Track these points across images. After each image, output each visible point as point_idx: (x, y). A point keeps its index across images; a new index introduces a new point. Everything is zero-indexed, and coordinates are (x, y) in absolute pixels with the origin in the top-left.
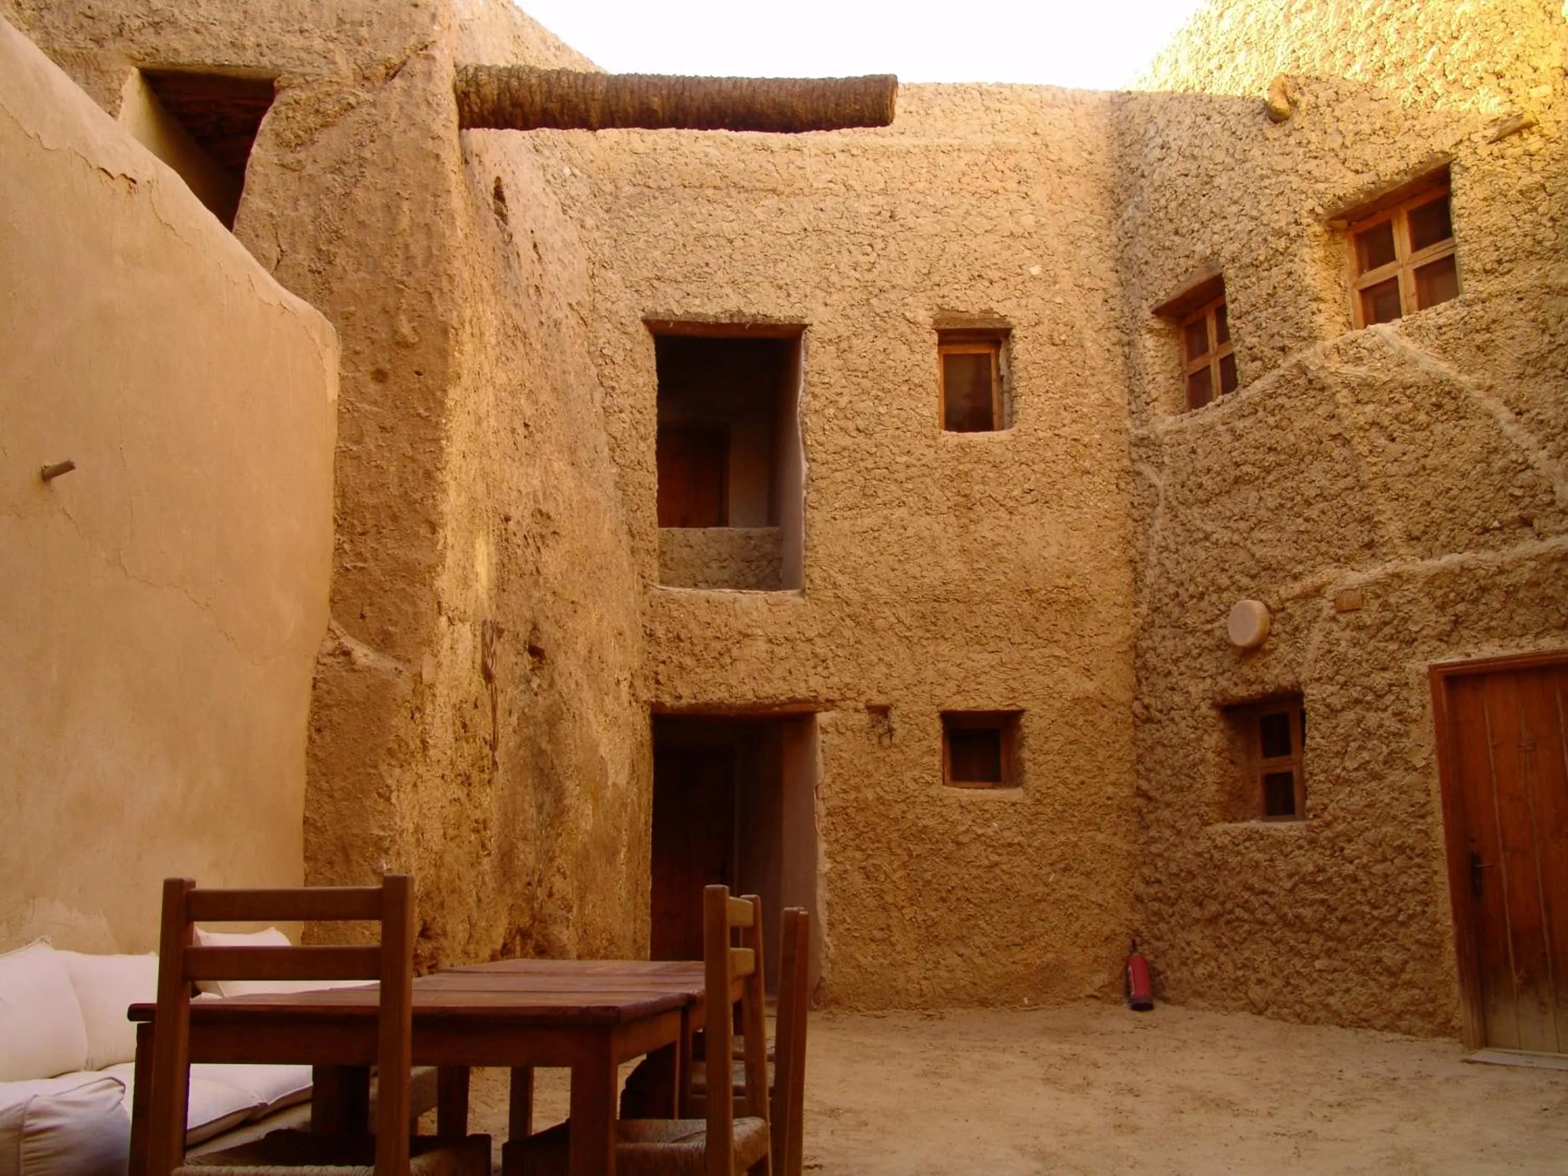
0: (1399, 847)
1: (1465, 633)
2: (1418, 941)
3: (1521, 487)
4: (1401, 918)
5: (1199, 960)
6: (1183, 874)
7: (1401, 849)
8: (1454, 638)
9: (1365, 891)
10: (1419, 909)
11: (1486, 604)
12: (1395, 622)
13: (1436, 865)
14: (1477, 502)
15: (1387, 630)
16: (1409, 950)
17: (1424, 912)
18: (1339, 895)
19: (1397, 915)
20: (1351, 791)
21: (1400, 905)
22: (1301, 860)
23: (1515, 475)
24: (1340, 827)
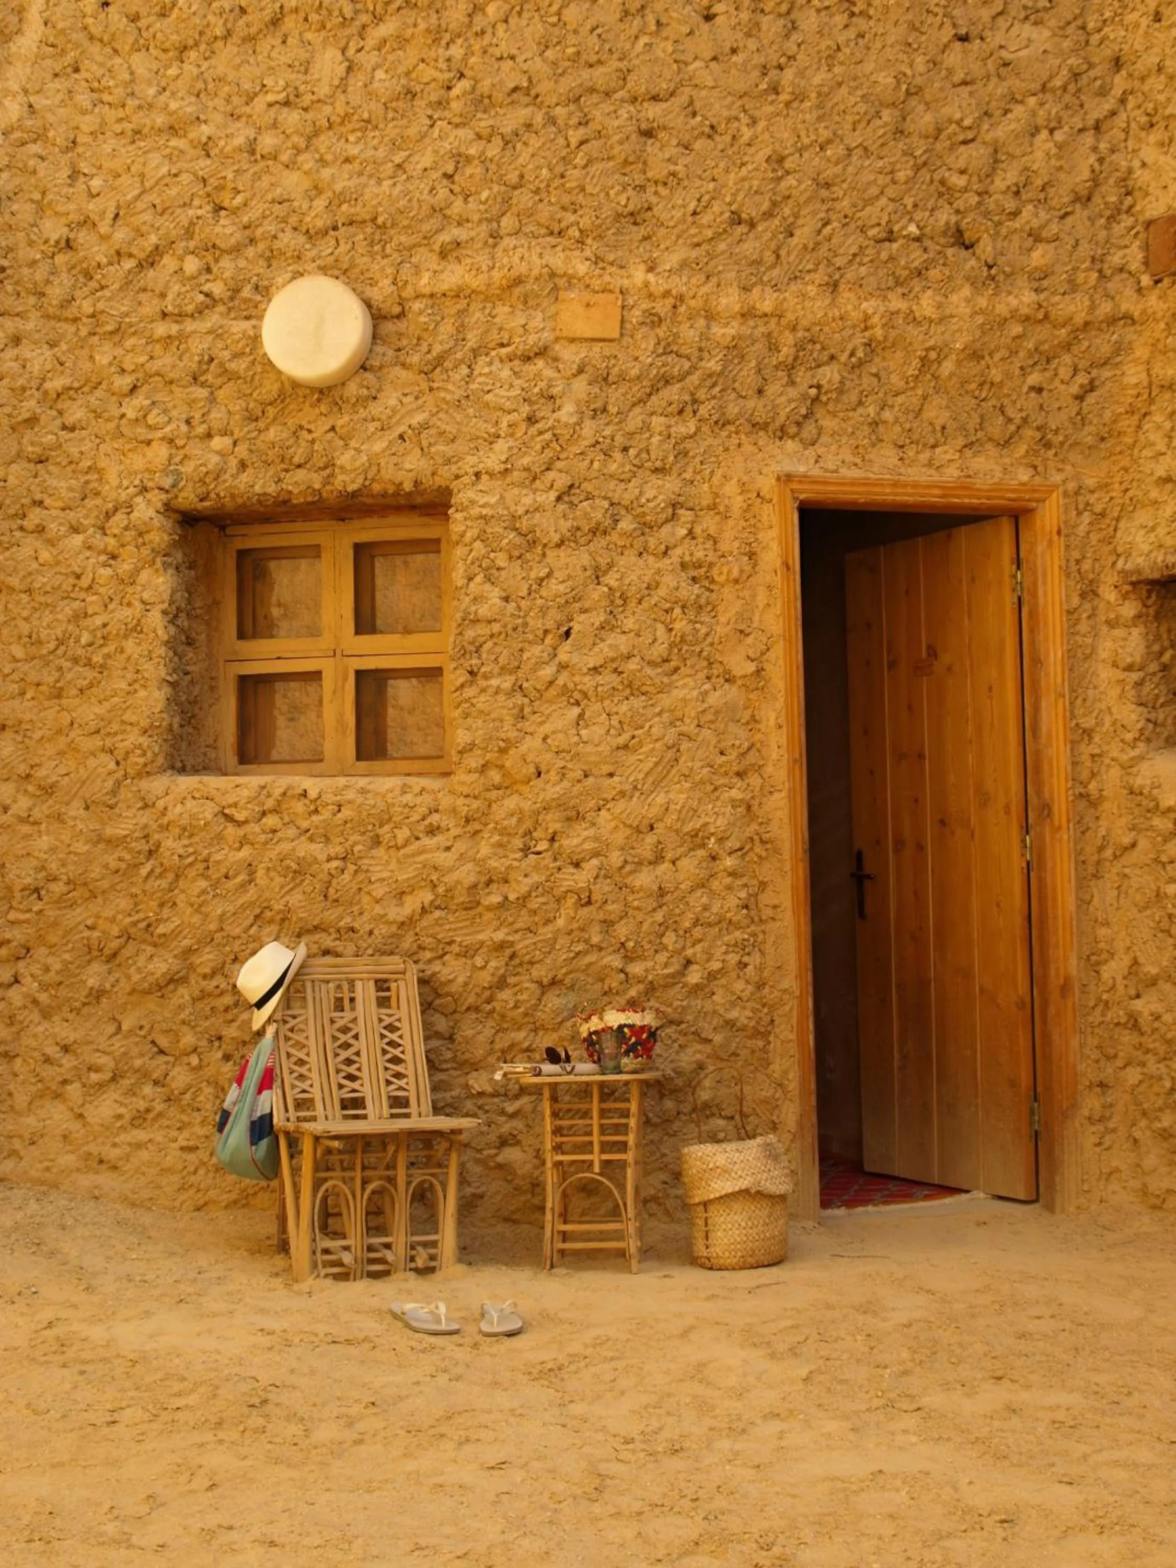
0: (694, 835)
1: (828, 423)
2: (730, 1024)
3: (962, 172)
4: (694, 976)
5: (101, 1085)
6: (58, 888)
7: (697, 839)
8: (809, 430)
9: (608, 924)
10: (733, 958)
11: (876, 375)
12: (694, 379)
13: (766, 871)
14: (882, 180)
15: (673, 393)
16: (708, 1041)
17: (743, 965)
18: (546, 932)
19: (682, 973)
20: (581, 716)
21: (689, 952)
22: (442, 858)
23: (952, 148)
24: (552, 790)
